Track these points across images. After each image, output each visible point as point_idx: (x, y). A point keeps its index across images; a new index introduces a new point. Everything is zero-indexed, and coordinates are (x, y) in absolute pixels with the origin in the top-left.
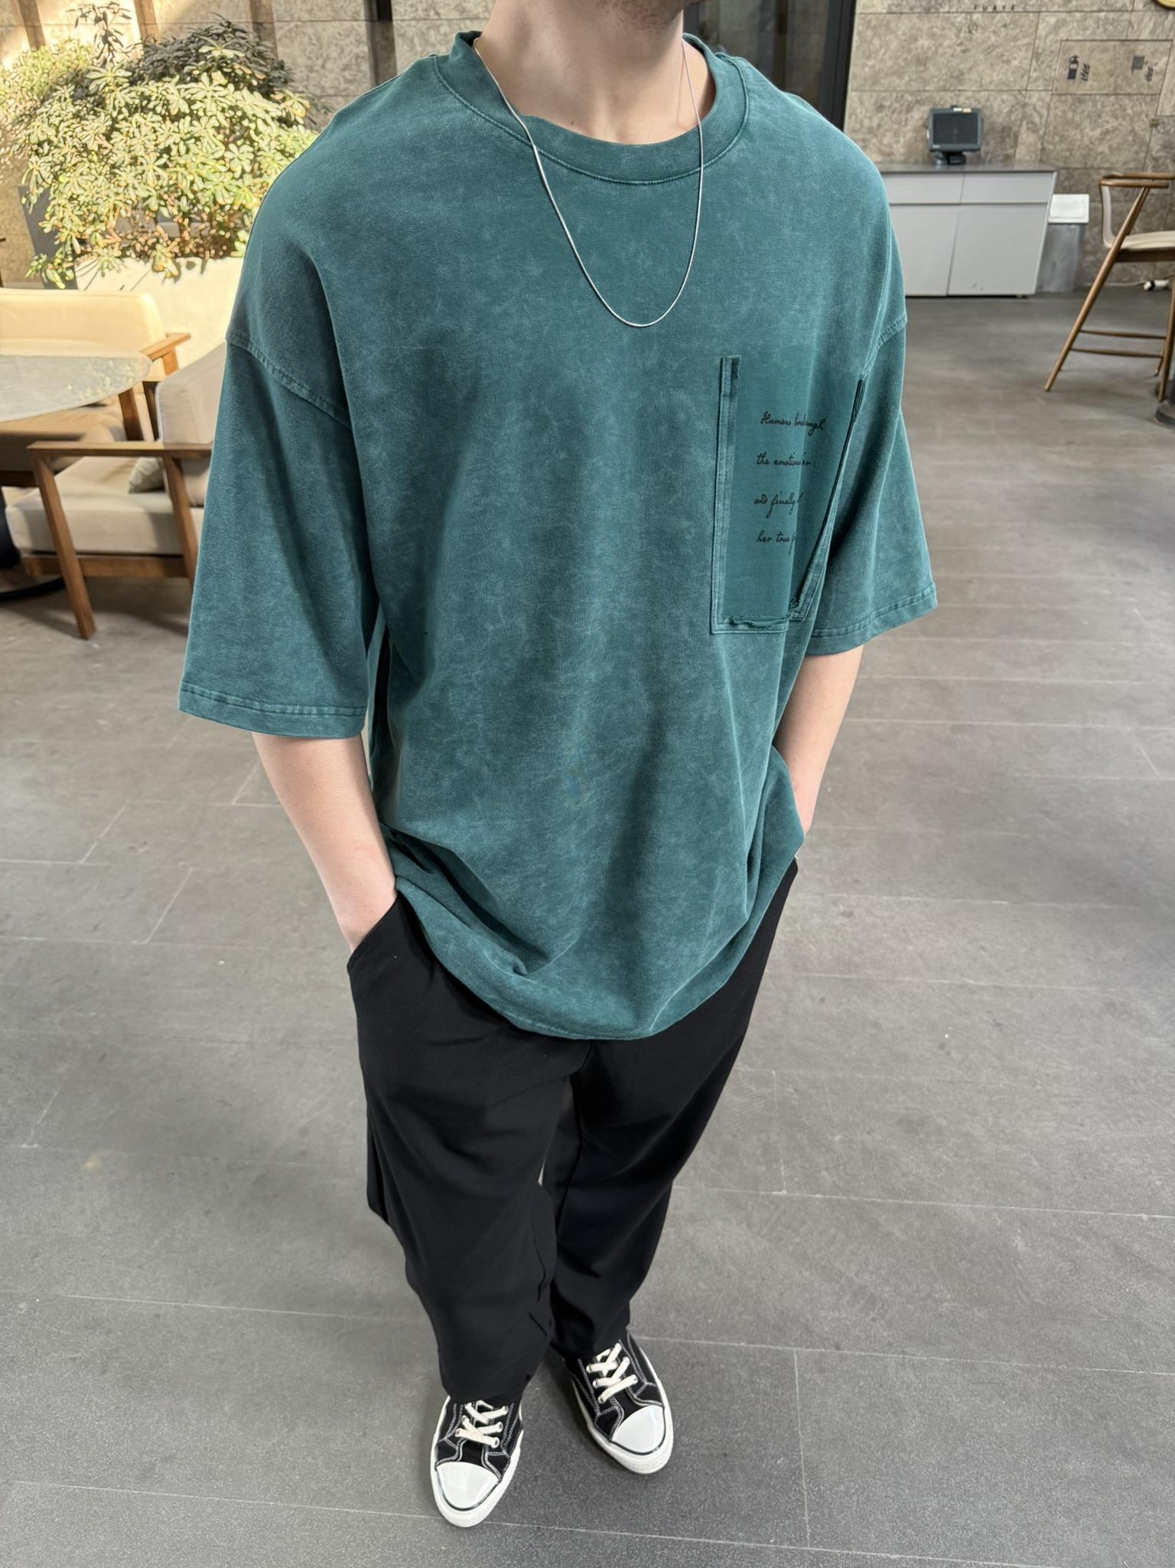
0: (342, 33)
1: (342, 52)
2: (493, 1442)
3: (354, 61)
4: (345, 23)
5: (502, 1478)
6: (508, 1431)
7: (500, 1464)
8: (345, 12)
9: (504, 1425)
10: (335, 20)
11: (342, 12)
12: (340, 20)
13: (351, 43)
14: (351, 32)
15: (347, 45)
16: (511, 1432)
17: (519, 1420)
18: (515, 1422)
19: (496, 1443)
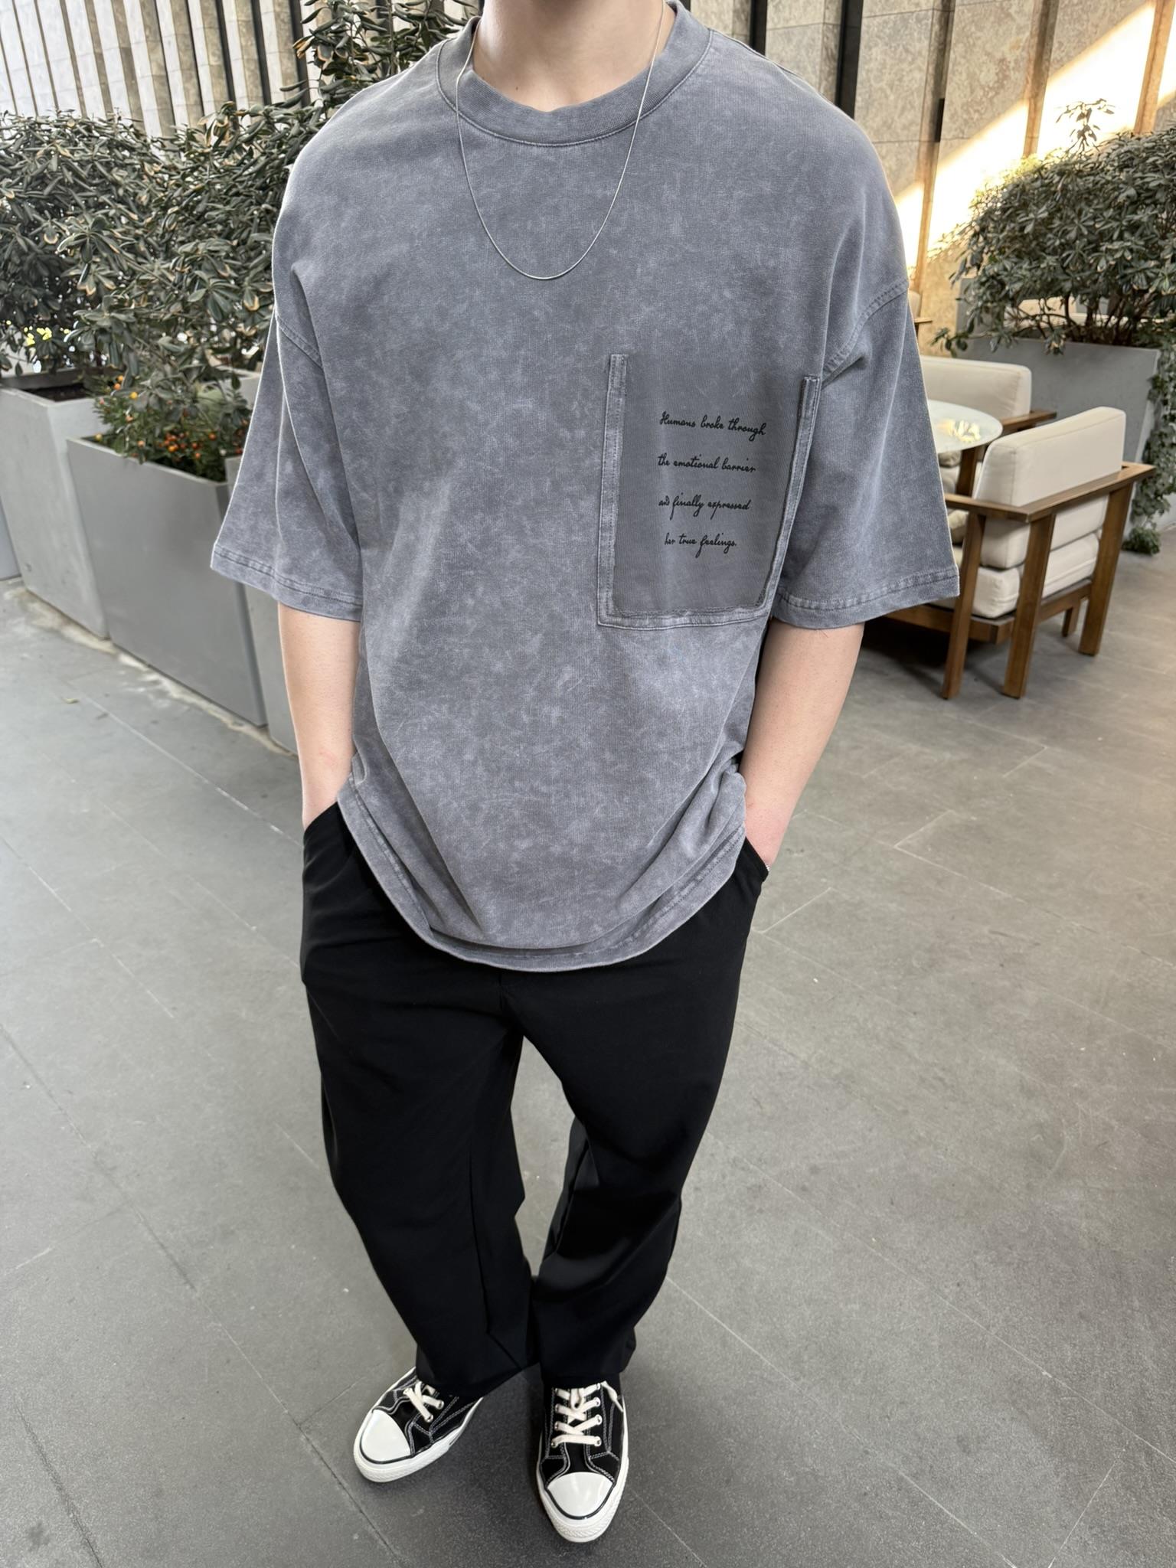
2: (426, 1416)
5: (415, 1455)
6: (445, 1416)
7: (419, 1440)
16: (448, 1419)
18: (456, 1413)
19: (429, 1419)
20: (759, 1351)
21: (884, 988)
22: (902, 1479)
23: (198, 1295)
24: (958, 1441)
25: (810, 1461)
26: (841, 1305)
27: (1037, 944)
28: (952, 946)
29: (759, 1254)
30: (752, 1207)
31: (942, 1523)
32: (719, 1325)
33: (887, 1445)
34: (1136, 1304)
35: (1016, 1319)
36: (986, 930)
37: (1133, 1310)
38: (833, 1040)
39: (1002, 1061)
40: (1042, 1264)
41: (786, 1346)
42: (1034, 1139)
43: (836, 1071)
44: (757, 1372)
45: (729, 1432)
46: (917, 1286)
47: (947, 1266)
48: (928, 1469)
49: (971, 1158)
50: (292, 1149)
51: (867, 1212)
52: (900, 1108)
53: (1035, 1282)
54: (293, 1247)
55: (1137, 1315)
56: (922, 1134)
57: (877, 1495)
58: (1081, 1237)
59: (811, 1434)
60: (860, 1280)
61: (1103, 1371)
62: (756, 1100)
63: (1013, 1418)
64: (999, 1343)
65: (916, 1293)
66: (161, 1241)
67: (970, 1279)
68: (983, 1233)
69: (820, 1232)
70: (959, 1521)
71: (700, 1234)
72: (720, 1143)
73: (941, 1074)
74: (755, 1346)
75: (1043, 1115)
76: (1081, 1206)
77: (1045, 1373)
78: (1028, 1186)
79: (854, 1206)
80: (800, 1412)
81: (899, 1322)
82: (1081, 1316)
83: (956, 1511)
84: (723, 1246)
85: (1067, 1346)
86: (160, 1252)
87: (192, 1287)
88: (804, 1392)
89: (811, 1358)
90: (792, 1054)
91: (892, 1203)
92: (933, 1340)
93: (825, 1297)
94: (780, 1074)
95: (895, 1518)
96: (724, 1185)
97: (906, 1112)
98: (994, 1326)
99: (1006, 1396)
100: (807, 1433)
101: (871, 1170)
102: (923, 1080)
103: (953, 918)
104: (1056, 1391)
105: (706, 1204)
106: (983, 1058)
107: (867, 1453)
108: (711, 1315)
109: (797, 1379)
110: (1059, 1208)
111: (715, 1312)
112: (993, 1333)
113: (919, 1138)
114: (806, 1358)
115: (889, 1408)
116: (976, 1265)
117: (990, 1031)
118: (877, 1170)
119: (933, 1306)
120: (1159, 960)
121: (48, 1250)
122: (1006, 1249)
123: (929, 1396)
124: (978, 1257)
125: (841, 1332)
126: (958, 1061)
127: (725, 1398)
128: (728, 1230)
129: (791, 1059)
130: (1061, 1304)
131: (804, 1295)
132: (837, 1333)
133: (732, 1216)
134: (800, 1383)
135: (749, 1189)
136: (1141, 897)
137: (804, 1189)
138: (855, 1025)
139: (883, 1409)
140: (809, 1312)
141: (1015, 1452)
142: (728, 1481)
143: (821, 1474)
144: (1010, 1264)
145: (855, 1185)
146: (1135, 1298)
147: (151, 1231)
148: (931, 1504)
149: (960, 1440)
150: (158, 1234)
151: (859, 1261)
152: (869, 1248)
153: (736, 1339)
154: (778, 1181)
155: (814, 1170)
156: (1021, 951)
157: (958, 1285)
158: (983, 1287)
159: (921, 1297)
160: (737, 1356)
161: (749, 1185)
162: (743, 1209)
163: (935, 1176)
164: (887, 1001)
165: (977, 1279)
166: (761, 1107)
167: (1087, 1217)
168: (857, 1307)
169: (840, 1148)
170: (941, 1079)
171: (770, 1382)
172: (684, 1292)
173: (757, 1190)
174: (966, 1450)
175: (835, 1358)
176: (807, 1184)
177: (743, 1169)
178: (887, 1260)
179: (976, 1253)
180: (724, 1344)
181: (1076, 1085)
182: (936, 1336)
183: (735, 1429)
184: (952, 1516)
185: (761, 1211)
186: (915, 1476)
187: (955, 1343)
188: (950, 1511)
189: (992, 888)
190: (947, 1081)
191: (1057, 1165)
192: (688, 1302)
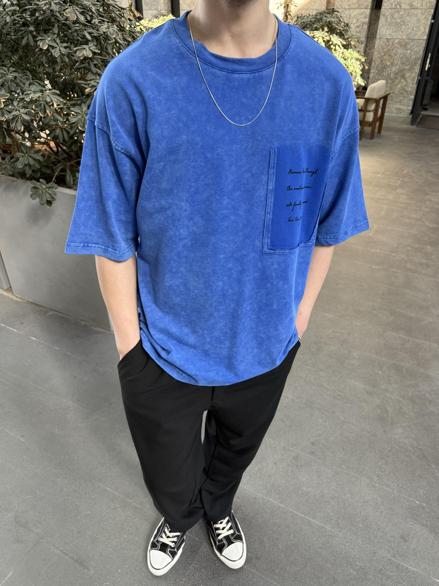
0: (360, 13)
1: (358, 21)
2: (172, 545)
3: (361, 24)
4: (362, 10)
5: (173, 560)
6: (179, 541)
7: (173, 554)
8: (363, 6)
9: (178, 539)
10: (358, 9)
11: (362, 6)
12: (360, 9)
13: (362, 17)
14: (363, 13)
15: (360, 18)
16: (180, 542)
17: (184, 538)
18: (182, 539)
19: (174, 545)
20: (324, 524)
21: (307, 362)
22: (390, 559)
23: (92, 572)
24: (402, 538)
25: (358, 563)
26: (344, 497)
27: (349, 334)
28: (322, 340)
29: (308, 484)
30: (298, 466)
31: (409, 572)
32: (305, 518)
33: (380, 547)
34: (434, 467)
35: (400, 484)
36: (330, 331)
37: (434, 469)
38: (298, 388)
39: (357, 383)
40: (400, 460)
41: (332, 519)
42: (379, 411)
43: (304, 401)
44: (327, 534)
45: (326, 562)
46: (365, 481)
47: (371, 470)
48: (396, 552)
49: (362, 425)
50: (106, 490)
51: (337, 456)
52: (331, 411)
53: (401, 468)
54: (125, 536)
55: (435, 471)
56: (343, 419)
57: (385, 569)
58: (408, 446)
59: (354, 552)
60: (346, 484)
61: (434, 495)
62: (281, 420)
63: (414, 523)
64: (399, 495)
65: (366, 484)
66: (64, 552)
67: (380, 473)
68: (377, 453)
69: (325, 469)
70: (414, 569)
71: (283, 482)
72: (276, 442)
73: (339, 393)
74: (321, 523)
75: (378, 402)
76: (403, 434)
77: (417, 502)
78: (384, 431)
79: (332, 455)
80: (347, 544)
81: (365, 497)
82: (420, 476)
83: (411, 566)
84: (294, 485)
85: (420, 490)
86: (66, 557)
87: (88, 570)
88: (345, 536)
89: (342, 521)
90: (286, 397)
91: (344, 450)
92: (378, 501)
93: (337, 495)
94: (286, 407)
95: (394, 576)
96: (284, 459)
97: (334, 412)
98: (395, 489)
99: (409, 515)
100: (353, 552)
101: (332, 439)
102: (334, 397)
103: (318, 329)
104: (423, 508)
105: (281, 469)
106: (350, 384)
107: (375, 553)
108: (301, 515)
109: (341, 532)
110: (397, 436)
111: (302, 513)
112: (396, 492)
113: (342, 421)
114: (340, 522)
115: (375, 533)
116: (380, 467)
117: (348, 372)
118: (334, 438)
119: (373, 488)
120: (390, 332)
121: (11, 573)
122: (387, 458)
123: (386, 523)
124: (379, 463)
125: (348, 508)
126: (343, 386)
127: (320, 548)
128: (293, 478)
129: (287, 399)
130: (412, 474)
131: (330, 496)
132: (347, 508)
133: (292, 471)
134: (342, 533)
135: (294, 458)
136: (374, 309)
137: (312, 453)
138: (303, 380)
139: (373, 534)
140: (334, 503)
141: (420, 536)
142: (334, 582)
143: (364, 567)
144: (390, 463)
145: (329, 447)
146: (432, 464)
147: (57, 548)
148: (403, 566)
149: (402, 537)
150: (61, 549)
151: (342, 477)
152: (344, 471)
153: (314, 522)
154: (302, 452)
155: (313, 444)
156: (345, 338)
157: (378, 476)
158: (386, 475)
159: (368, 485)
160: (316, 529)
161: (293, 456)
162: (295, 467)
163: (353, 435)
164: (310, 367)
165: (382, 472)
166: (285, 423)
167: (407, 438)
168: (348, 496)
169: (318, 433)
170: (340, 395)
171: (332, 536)
172: (288, 508)
173: (296, 458)
174: (405, 541)
175: (350, 519)
176: (312, 450)
177: (288, 450)
178: (351, 473)
179: (378, 462)
180: (310, 526)
181: (383, 387)
182: (378, 499)
183: (328, 560)
184: (411, 568)
185: (301, 466)
186: (394, 556)
187: (386, 500)
188: (409, 566)
189: (326, 314)
190: (342, 395)
191: (390, 420)
192: (291, 512)
